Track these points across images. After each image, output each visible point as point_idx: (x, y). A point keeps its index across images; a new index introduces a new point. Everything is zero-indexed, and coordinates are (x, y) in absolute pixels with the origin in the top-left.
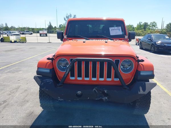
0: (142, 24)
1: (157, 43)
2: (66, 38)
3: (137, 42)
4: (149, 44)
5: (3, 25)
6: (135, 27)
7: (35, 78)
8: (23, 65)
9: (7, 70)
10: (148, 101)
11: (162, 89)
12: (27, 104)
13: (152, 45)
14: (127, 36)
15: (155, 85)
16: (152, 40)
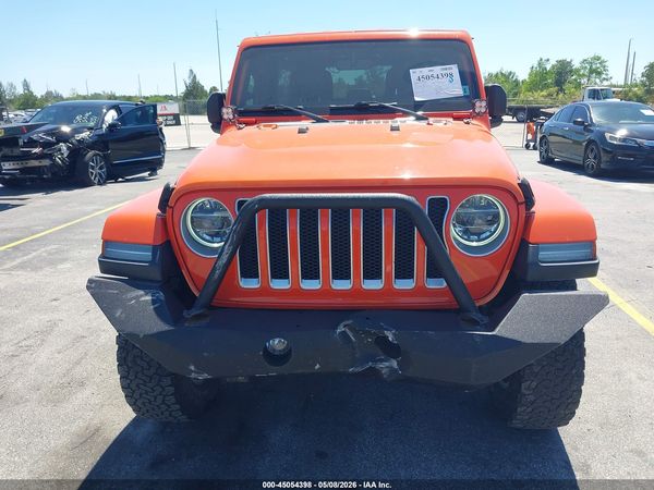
0: (548, 67)
1: (608, 135)
2: (231, 117)
3: (530, 137)
4: (575, 142)
5: (15, 88)
6: (520, 79)
7: (93, 286)
8: (77, 237)
9: (14, 259)
10: (574, 372)
11: (630, 320)
12: (79, 396)
13: (587, 146)
14: (484, 104)
15: (600, 302)
16: (589, 125)
